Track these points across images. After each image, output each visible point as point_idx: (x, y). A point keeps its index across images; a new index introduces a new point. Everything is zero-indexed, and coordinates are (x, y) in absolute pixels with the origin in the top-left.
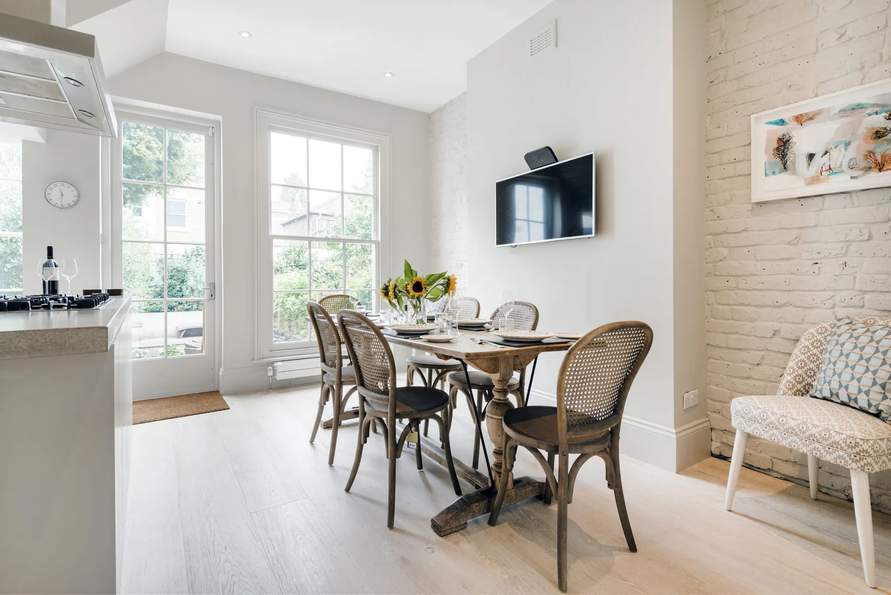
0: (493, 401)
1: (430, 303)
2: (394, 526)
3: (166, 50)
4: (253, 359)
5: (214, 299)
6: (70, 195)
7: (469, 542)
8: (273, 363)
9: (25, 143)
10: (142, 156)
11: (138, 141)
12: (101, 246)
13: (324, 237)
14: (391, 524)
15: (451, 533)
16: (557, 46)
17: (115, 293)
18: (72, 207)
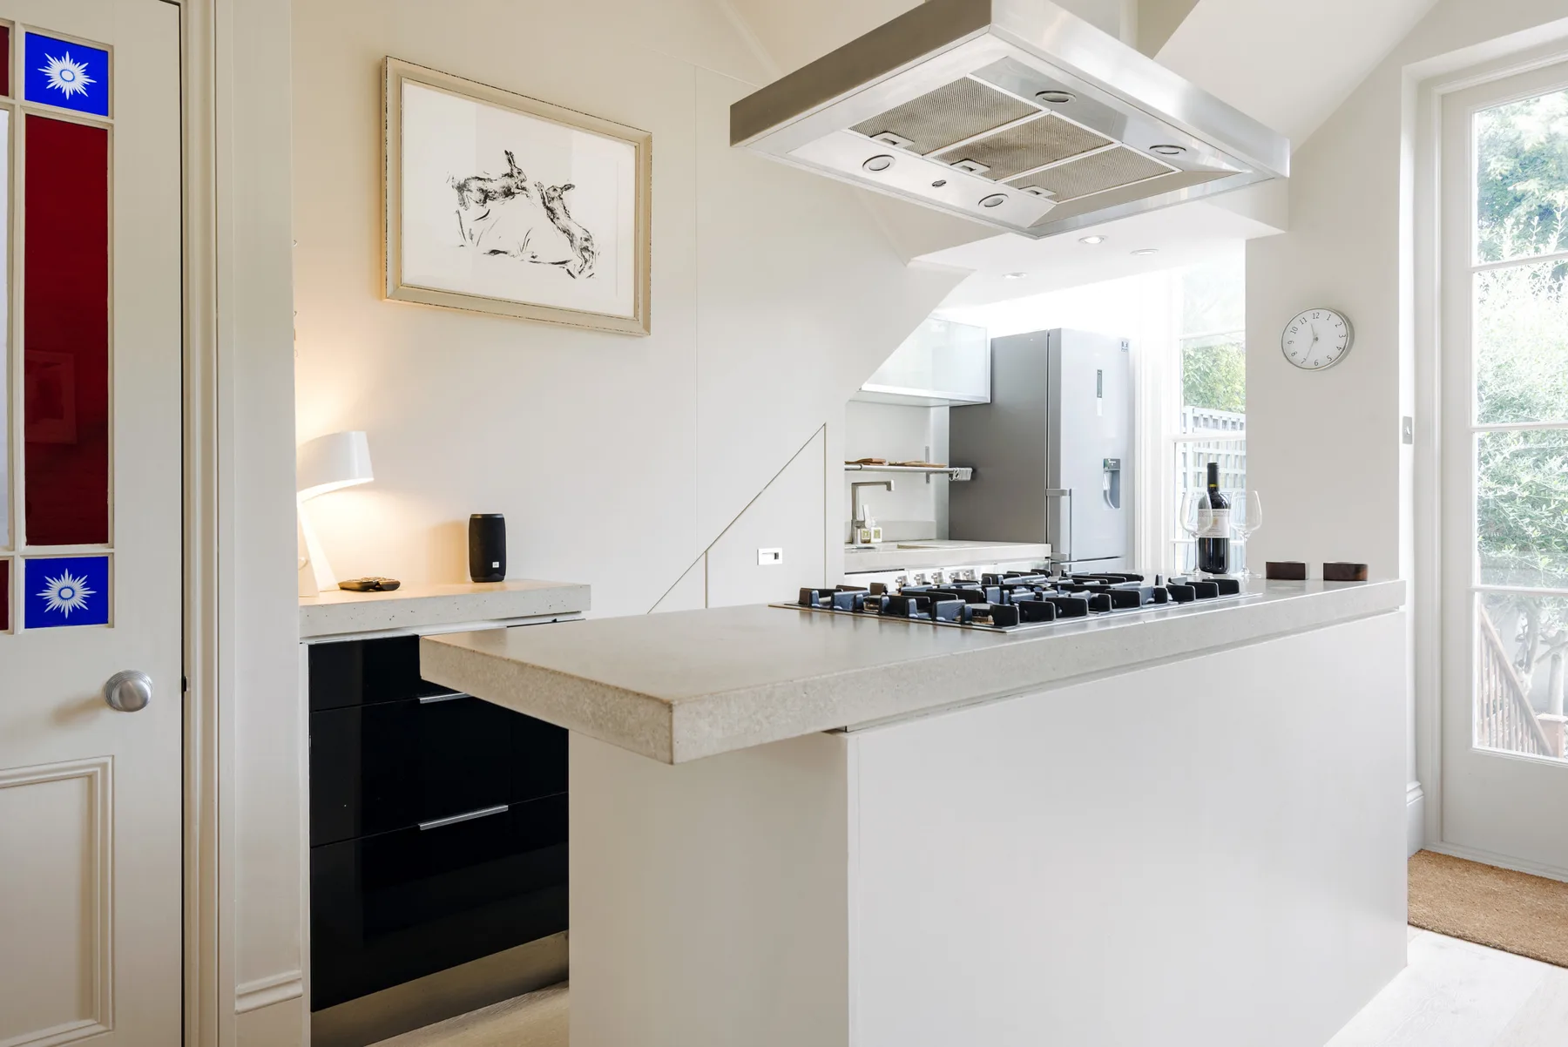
6: (1331, 332)
17: (1345, 573)
18: (1336, 362)
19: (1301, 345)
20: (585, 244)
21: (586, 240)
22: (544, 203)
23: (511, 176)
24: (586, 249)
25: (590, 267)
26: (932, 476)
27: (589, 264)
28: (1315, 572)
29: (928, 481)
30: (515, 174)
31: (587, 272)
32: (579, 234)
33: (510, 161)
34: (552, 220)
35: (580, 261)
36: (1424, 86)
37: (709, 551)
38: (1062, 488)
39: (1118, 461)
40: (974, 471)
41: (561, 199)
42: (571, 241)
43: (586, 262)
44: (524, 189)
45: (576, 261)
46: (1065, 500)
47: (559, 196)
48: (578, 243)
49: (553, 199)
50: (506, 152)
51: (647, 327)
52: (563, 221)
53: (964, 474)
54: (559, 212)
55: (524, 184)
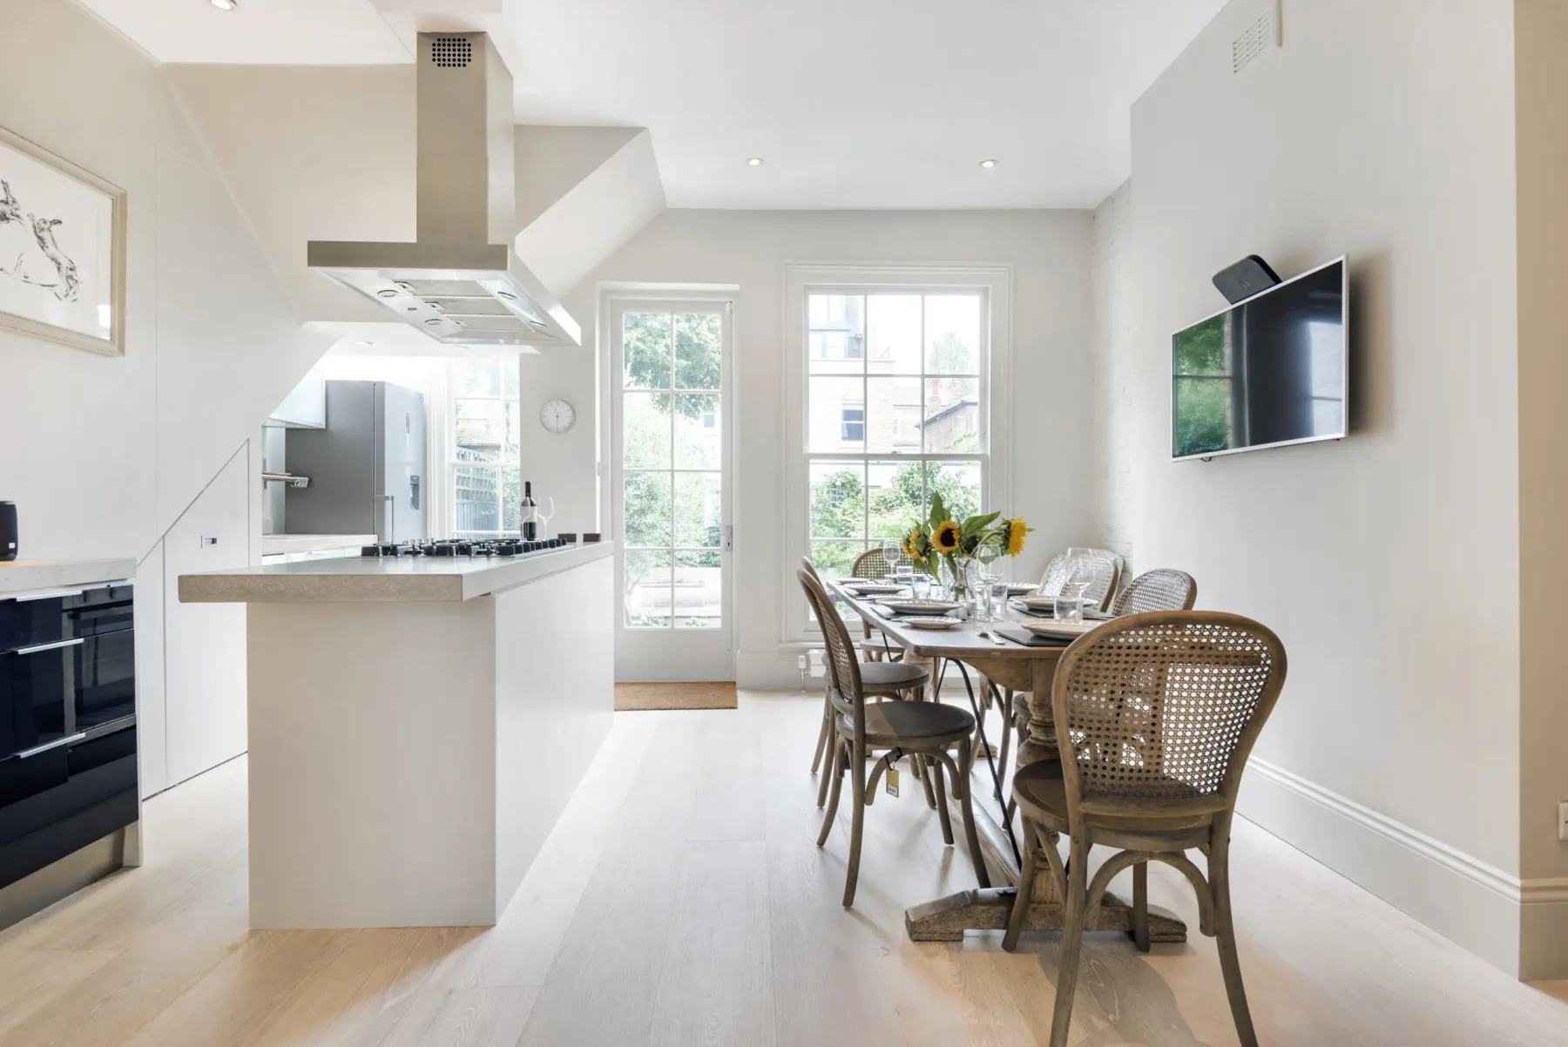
0: (1029, 742)
1: (981, 566)
2: (853, 906)
3: (669, 206)
4: (780, 642)
5: (732, 549)
6: (566, 417)
7: (951, 961)
8: (807, 649)
9: (523, 356)
10: (703, 342)
11: (698, 322)
12: (598, 478)
13: (890, 452)
14: (848, 901)
15: (929, 940)
16: (1280, 44)
17: (592, 538)
18: (568, 429)
19: (550, 419)
20: (70, 273)
21: (71, 269)
22: (35, 232)
23: (7, 203)
24: (71, 277)
25: (74, 293)
26: (269, 483)
27: (73, 290)
28: (580, 538)
29: (265, 487)
30: (10, 202)
31: (72, 297)
32: (65, 264)
33: (5, 190)
34: (42, 247)
35: (66, 287)
36: (605, 293)
37: (166, 537)
38: (386, 495)
39: (418, 477)
40: (310, 481)
41: (50, 231)
42: (59, 269)
43: (71, 288)
44: (17, 216)
45: (62, 287)
46: (388, 503)
47: (49, 228)
48: (63, 270)
49: (43, 230)
50: (3, 182)
51: (122, 350)
52: (51, 250)
53: (302, 482)
54: (48, 241)
55: (18, 213)
